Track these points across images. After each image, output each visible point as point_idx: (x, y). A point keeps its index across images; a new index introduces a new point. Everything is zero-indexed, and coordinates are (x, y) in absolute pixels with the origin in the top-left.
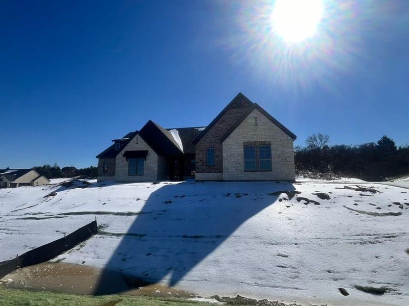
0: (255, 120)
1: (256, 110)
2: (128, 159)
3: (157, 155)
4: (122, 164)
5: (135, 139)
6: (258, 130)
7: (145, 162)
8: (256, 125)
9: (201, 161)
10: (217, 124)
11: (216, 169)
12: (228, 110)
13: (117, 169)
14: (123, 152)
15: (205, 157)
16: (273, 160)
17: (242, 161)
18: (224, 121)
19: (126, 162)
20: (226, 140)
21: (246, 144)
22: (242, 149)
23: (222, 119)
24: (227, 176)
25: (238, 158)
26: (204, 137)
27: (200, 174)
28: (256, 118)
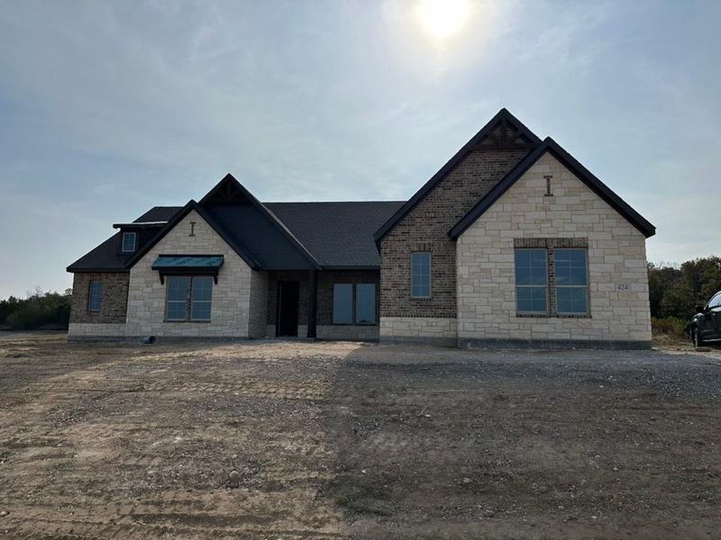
0: (545, 180)
1: (548, 156)
2: (165, 278)
3: (249, 270)
4: (149, 290)
5: (186, 222)
6: (552, 207)
7: (215, 288)
8: (549, 194)
9: (395, 285)
10: (439, 190)
11: (438, 307)
12: (470, 152)
13: (131, 303)
14: (151, 257)
15: (407, 276)
16: (593, 287)
17: (511, 287)
18: (459, 183)
19: (158, 285)
20: (466, 233)
21: (521, 244)
22: (511, 258)
23: (453, 177)
24: (469, 326)
25: (501, 280)
26: (405, 223)
27: (392, 319)
28: (548, 178)
